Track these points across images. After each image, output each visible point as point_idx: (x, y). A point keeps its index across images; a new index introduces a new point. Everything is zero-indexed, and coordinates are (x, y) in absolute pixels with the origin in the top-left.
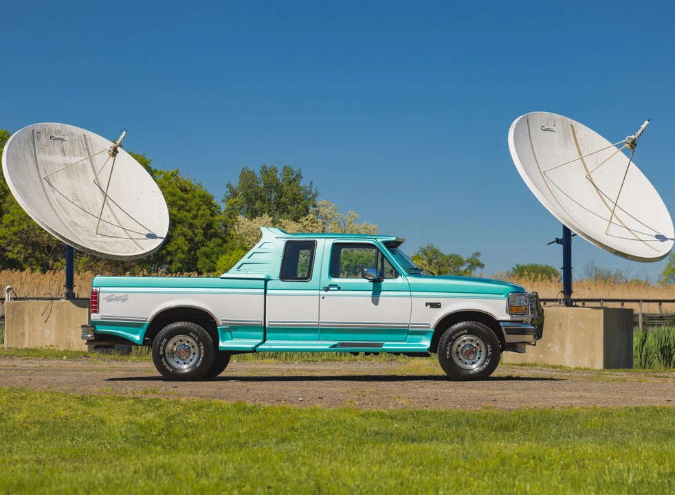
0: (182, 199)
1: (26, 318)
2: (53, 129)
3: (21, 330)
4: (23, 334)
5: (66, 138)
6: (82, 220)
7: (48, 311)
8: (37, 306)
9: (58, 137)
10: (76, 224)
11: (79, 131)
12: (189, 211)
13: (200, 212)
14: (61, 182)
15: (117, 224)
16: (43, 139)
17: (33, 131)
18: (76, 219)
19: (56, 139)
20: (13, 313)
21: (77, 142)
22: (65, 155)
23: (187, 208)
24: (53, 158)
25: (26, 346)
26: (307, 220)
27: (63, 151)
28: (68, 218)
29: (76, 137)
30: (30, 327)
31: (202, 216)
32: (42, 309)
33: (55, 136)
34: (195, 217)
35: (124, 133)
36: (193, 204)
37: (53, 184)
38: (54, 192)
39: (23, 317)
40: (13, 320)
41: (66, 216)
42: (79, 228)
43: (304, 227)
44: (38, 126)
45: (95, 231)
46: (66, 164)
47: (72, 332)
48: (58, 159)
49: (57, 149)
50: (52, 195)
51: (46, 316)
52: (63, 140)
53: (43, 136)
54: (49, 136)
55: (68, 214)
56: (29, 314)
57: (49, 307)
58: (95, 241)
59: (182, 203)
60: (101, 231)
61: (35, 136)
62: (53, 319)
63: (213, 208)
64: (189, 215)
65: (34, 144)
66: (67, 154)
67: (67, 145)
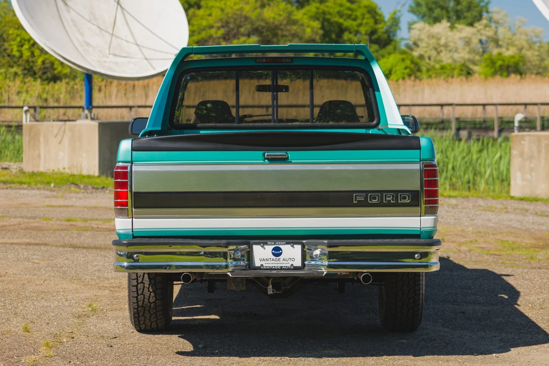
0: (349, 9)
1: (42, 139)
3: (37, 152)
4: (39, 156)
7: (62, 132)
8: (52, 127)
10: (88, 44)
12: (355, 20)
13: (365, 21)
18: (89, 39)
20: (30, 135)
23: (353, 17)
25: (41, 169)
30: (45, 148)
31: (367, 23)
32: (56, 131)
34: (360, 25)
36: (359, 13)
38: (69, 12)
39: (39, 138)
40: (29, 141)
41: (80, 38)
45: (107, 51)
47: (84, 155)
51: (59, 138)
55: (81, 34)
56: (44, 136)
57: (63, 129)
58: (105, 62)
59: (349, 12)
62: (66, 141)
63: (378, 17)
64: (355, 23)
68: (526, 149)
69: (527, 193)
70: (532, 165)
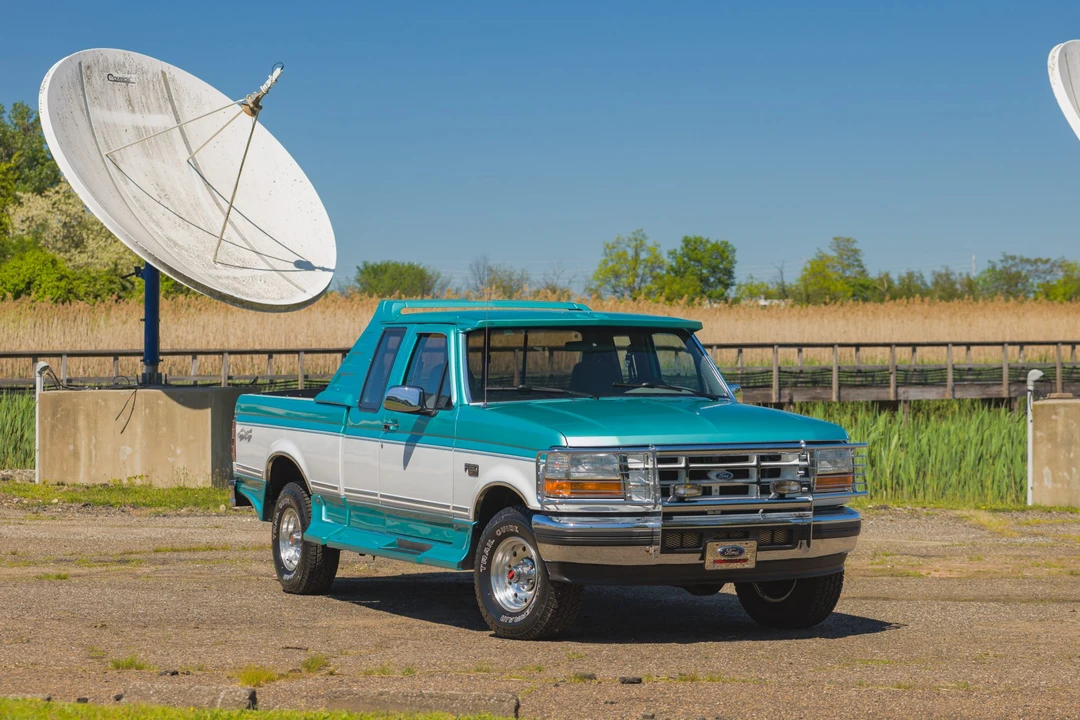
1: (82, 423)
2: (111, 60)
3: (71, 447)
4: (76, 455)
5: (133, 78)
6: (181, 235)
7: (128, 411)
8: (105, 400)
9: (120, 75)
10: (176, 244)
11: (154, 65)
14: (134, 161)
15: (243, 244)
16: (97, 80)
17: (80, 64)
18: (173, 235)
19: (116, 80)
20: (54, 415)
21: (151, 86)
22: (133, 111)
24: (116, 117)
25: (83, 479)
26: (57, 192)
27: (130, 103)
28: (160, 233)
29: (150, 76)
30: (90, 440)
32: (115, 407)
33: (115, 75)
35: (278, 72)
37: (121, 167)
38: (126, 182)
39: (75, 421)
40: (53, 427)
41: (157, 229)
42: (184, 252)
43: (54, 204)
44: (88, 55)
45: (211, 257)
46: (137, 128)
47: (179, 451)
48: (122, 117)
49: (121, 101)
50: (124, 187)
51: (123, 420)
52: (127, 82)
53: (96, 75)
54: (106, 74)
55: (158, 224)
56: (88, 416)
57: (130, 404)
58: (216, 276)
60: (221, 257)
61: (83, 74)
62: (138, 426)
65: (83, 89)
66: (136, 109)
67: (135, 90)
68: (1060, 428)
69: (1064, 501)
70: (1072, 455)
